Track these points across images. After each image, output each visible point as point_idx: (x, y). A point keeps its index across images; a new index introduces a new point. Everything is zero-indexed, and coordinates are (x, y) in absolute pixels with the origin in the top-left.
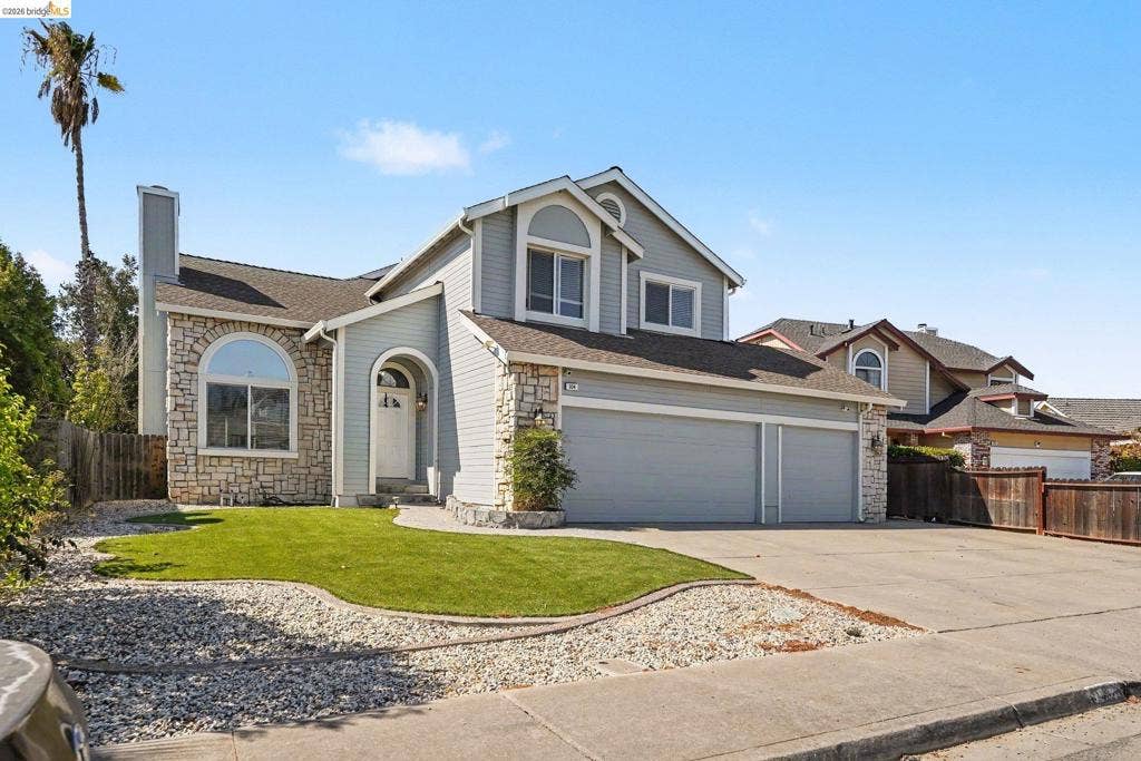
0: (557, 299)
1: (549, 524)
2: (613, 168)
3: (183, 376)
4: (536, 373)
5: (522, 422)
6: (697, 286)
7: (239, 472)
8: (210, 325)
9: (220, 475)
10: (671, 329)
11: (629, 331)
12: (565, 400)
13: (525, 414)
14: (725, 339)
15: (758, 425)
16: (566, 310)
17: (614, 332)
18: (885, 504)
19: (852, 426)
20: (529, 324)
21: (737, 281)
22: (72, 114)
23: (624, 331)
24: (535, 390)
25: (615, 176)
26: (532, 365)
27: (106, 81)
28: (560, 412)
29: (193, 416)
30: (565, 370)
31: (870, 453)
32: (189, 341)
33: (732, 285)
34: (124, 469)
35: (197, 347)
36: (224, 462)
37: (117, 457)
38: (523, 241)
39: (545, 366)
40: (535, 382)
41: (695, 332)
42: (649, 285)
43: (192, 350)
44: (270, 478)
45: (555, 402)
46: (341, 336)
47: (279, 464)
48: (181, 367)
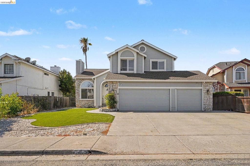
0: (128, 68)
1: (110, 111)
2: (142, 40)
3: (78, 88)
4: (113, 83)
5: (110, 92)
6: (165, 60)
7: (86, 103)
8: (81, 80)
9: (83, 103)
10: (158, 70)
11: (145, 72)
12: (119, 88)
13: (110, 91)
14: (173, 71)
15: (170, 89)
16: (130, 70)
17: (141, 73)
18: (212, 107)
19: (201, 88)
20: (121, 74)
21: (175, 58)
22: (85, 50)
23: (143, 72)
24: (113, 86)
25: (143, 42)
26: (112, 82)
27: (90, 44)
28: (118, 90)
29: (79, 94)
30: (119, 82)
31: (206, 94)
32: (78, 83)
33: (175, 59)
34: (73, 102)
35: (80, 83)
36: (84, 101)
37: (72, 101)
38: (119, 58)
39: (115, 81)
40: (112, 84)
41: (165, 70)
42: (153, 62)
43: (79, 84)
44: (91, 103)
45: (117, 88)
46: (95, 79)
47: (92, 101)
48: (77, 87)
